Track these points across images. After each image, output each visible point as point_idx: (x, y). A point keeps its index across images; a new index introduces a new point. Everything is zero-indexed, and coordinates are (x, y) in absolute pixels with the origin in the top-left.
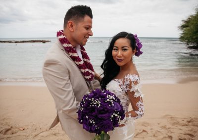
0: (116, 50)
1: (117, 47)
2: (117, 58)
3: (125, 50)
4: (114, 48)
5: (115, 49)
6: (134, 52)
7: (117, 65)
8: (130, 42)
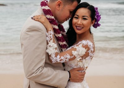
0: (77, 18)
1: (78, 16)
2: (76, 25)
3: (85, 19)
4: (76, 16)
5: (75, 18)
6: (92, 23)
7: (75, 32)
8: (90, 13)
